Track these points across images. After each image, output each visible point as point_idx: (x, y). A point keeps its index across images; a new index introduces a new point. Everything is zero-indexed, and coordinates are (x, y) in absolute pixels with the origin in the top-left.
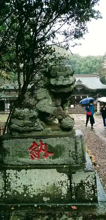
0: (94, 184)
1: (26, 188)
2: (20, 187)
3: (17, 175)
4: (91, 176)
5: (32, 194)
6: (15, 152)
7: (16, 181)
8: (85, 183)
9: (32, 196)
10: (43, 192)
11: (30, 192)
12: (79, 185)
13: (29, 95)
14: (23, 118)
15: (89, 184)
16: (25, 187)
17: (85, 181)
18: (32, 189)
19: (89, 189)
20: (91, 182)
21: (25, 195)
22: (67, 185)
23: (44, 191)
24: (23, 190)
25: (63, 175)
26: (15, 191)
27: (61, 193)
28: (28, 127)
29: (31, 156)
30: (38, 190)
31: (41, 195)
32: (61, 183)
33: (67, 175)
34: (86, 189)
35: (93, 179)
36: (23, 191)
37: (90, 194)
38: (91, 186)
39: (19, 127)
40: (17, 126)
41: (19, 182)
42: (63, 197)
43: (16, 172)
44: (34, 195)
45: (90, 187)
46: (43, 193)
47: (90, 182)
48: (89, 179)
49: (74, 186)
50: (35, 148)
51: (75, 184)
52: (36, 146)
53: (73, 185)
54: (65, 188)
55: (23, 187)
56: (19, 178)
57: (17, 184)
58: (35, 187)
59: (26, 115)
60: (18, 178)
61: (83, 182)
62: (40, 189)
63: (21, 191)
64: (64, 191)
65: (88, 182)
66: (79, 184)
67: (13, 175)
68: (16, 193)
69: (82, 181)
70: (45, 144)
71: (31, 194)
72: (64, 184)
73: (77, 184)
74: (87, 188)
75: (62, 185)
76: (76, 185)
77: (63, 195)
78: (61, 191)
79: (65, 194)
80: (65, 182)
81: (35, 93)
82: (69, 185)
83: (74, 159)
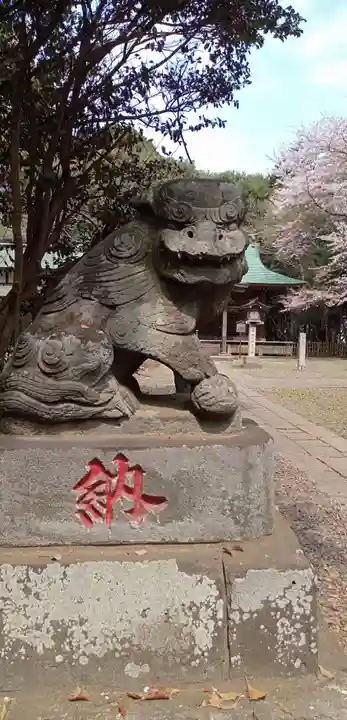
0: (308, 612)
1: (61, 633)
2: (38, 627)
3: (29, 585)
4: (298, 585)
5: (84, 654)
6: (21, 498)
7: (25, 606)
8: (277, 609)
9: (84, 661)
10: (127, 645)
11: (78, 648)
12: (255, 615)
13: (80, 287)
14: (55, 371)
15: (292, 611)
16: (59, 627)
17: (278, 601)
18: (85, 633)
19: (292, 630)
20: (300, 605)
21: (59, 659)
22: (214, 617)
23: (130, 642)
24: (53, 638)
25: (201, 581)
26: (18, 643)
27: (192, 648)
28: (73, 405)
29: (82, 512)
30: (107, 636)
31: (117, 655)
32: (194, 609)
33: (213, 582)
34: (280, 630)
35: (307, 594)
36: (50, 644)
37: (292, 646)
38: (298, 617)
39: (39, 403)
40: (34, 401)
41: (36, 610)
42: (198, 661)
43: (27, 574)
44: (92, 657)
45: (296, 621)
46: (124, 650)
47: (294, 603)
48: (291, 596)
49: (241, 619)
50: (100, 483)
51: (242, 612)
52: (102, 476)
53: (235, 616)
54: (206, 628)
55: (51, 628)
56: (37, 595)
57: (28, 618)
58: (95, 628)
59: (67, 360)
60: (31, 597)
61: (273, 605)
62: (115, 636)
63: (43, 642)
64: (204, 639)
65: (289, 606)
66: (257, 612)
67: (13, 583)
68: (23, 650)
69: (267, 602)
70: (138, 469)
71: (81, 651)
72: (204, 614)
73: (250, 612)
74: (283, 625)
75: (196, 617)
76: (246, 617)
77: (197, 651)
78: (193, 638)
79: (204, 649)
80: (208, 606)
81: (104, 279)
82: (220, 615)
83: (237, 522)
